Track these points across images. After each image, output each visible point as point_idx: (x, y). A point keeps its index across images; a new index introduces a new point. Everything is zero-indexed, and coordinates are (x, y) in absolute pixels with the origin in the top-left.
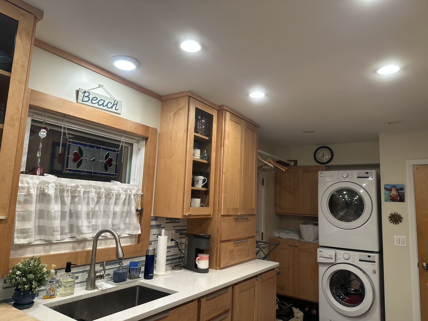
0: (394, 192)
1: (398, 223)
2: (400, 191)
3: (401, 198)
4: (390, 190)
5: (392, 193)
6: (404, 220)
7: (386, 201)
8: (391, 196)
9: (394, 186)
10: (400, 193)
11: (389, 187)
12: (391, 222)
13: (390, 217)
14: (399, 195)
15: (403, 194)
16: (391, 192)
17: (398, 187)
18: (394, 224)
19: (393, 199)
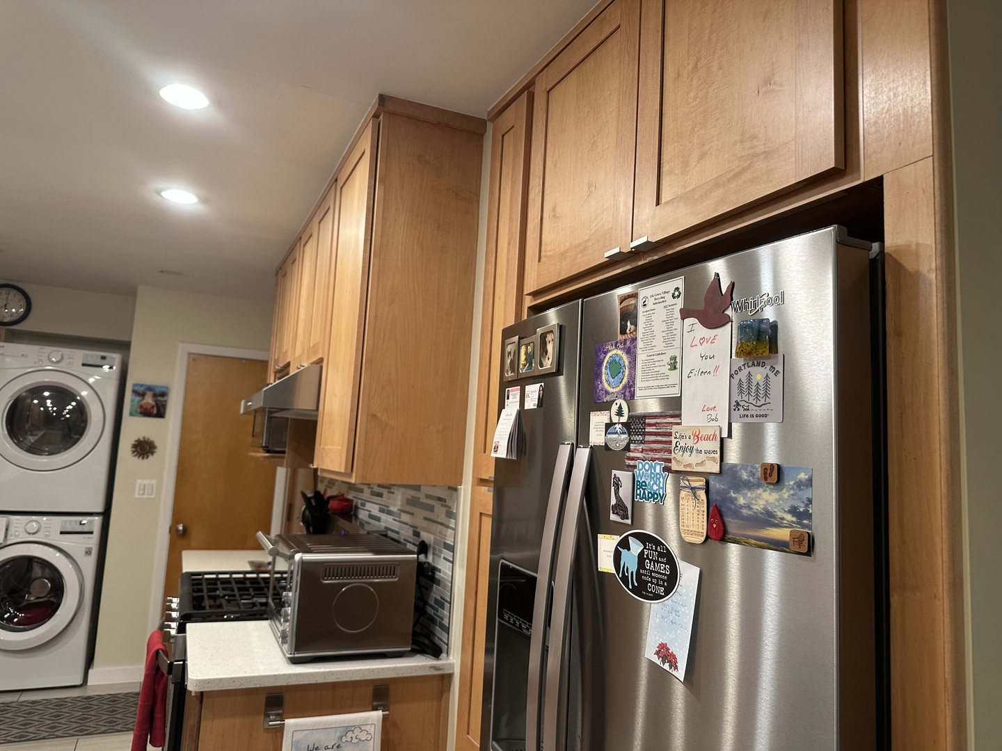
0: (149, 400)
1: (147, 457)
2: (160, 398)
3: (158, 411)
4: (143, 395)
5: (145, 401)
6: (158, 452)
7: (131, 414)
9: (150, 388)
10: (158, 402)
11: (141, 390)
12: (135, 453)
13: (135, 446)
14: (157, 404)
15: (164, 403)
16: (143, 399)
17: (158, 391)
18: (141, 458)
19: (146, 413)
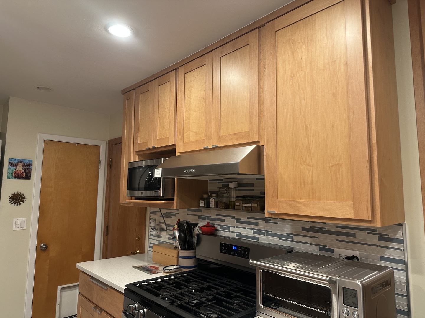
0: (20, 168)
1: (20, 204)
2: (27, 167)
3: (27, 175)
4: (16, 165)
5: (17, 169)
6: (27, 201)
7: (8, 178)
8: (15, 173)
9: (20, 161)
10: (26, 170)
12: (12, 202)
13: (11, 198)
14: (25, 171)
15: (30, 170)
16: (17, 168)
18: (16, 205)
19: (18, 177)
